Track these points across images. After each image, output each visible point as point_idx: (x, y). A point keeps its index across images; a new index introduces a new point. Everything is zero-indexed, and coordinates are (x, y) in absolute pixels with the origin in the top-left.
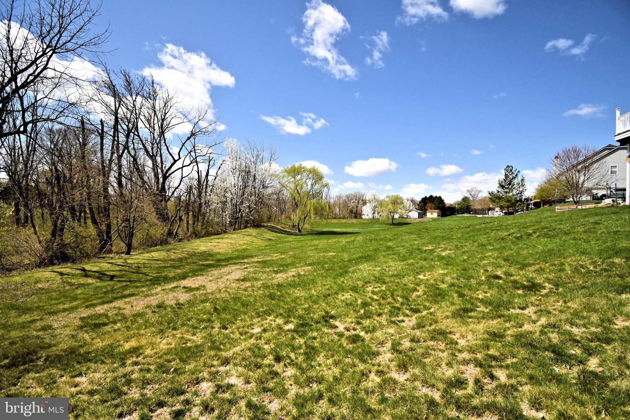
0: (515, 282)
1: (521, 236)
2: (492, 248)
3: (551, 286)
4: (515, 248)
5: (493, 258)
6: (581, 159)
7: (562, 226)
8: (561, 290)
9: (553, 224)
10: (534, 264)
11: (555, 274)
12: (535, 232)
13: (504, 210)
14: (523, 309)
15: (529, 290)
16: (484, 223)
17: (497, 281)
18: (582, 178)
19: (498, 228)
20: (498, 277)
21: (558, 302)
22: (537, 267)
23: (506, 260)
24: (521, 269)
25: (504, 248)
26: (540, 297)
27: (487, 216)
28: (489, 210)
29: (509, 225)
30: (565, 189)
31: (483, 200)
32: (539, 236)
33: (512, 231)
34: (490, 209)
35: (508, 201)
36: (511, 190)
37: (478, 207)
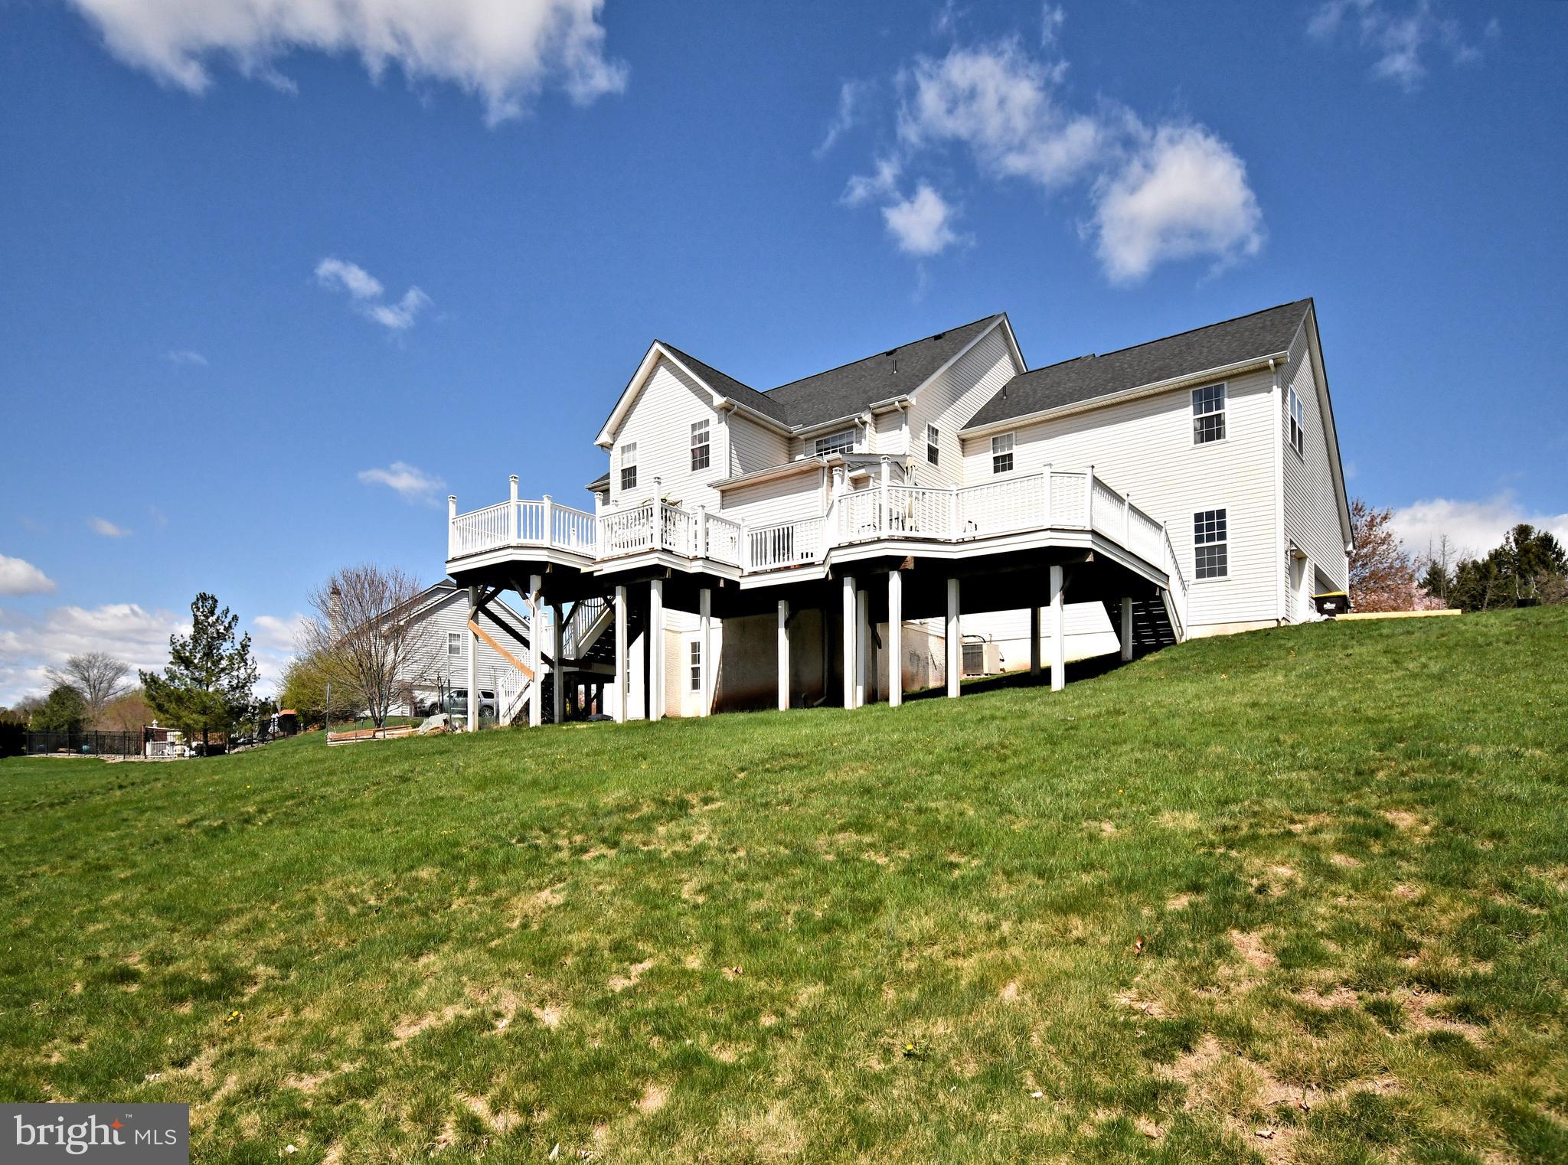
0: (177, 979)
1: (223, 828)
2: (128, 873)
3: (271, 971)
4: (198, 865)
5: (125, 911)
6: (388, 606)
7: (330, 790)
8: (293, 975)
9: (310, 785)
10: (240, 912)
11: (286, 931)
12: (262, 811)
13: (195, 739)
14: (181, 1064)
15: (211, 998)
16: (121, 787)
17: (122, 988)
18: (390, 657)
19: (159, 803)
20: (127, 975)
21: (282, 1014)
22: (245, 919)
23: (162, 910)
24: (202, 934)
25: (167, 869)
26: (235, 1013)
27: (134, 758)
28: (147, 740)
29: (195, 791)
30: (354, 682)
31: (127, 701)
32: (271, 822)
33: (201, 810)
34: (149, 735)
35: (204, 711)
36: (214, 674)
37: (109, 726)
